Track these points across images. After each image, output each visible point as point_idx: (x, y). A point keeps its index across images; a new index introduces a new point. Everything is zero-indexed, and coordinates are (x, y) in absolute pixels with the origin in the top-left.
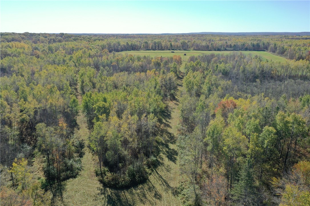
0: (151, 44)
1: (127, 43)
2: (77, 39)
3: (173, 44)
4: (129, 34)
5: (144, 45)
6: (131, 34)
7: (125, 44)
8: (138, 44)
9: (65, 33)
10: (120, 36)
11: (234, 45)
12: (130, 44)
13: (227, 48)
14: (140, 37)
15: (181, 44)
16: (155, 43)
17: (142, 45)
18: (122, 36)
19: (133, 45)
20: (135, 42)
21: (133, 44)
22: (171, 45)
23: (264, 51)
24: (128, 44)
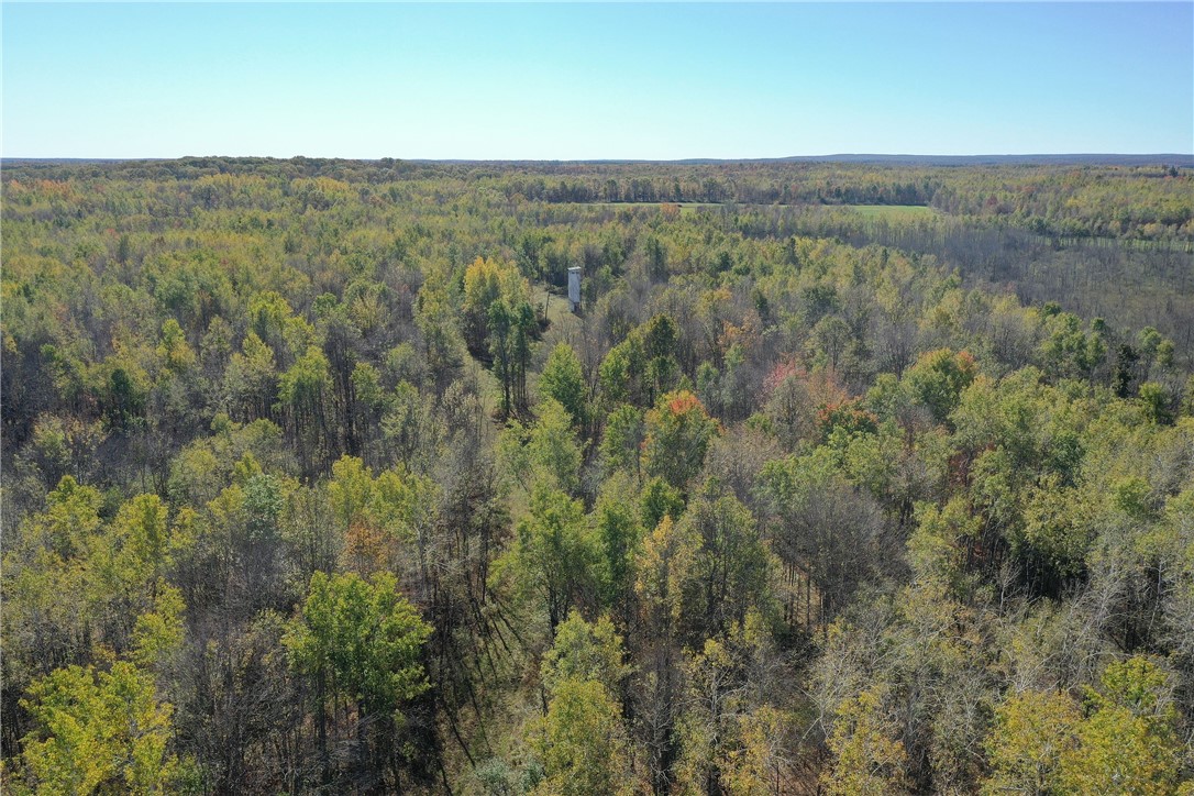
0: (623, 185)
1: (563, 183)
2: (432, 174)
3: (682, 186)
4: (562, 162)
5: (605, 189)
6: (569, 163)
7: (558, 187)
8: (589, 185)
9: (394, 157)
10: (533, 169)
11: (847, 191)
12: (569, 186)
13: (827, 199)
14: (599, 171)
15: (705, 186)
16: (635, 185)
17: (602, 189)
18: (541, 167)
19: (579, 189)
20: (582, 181)
21: (578, 186)
22: (678, 189)
23: (925, 205)
24: (565, 186)
